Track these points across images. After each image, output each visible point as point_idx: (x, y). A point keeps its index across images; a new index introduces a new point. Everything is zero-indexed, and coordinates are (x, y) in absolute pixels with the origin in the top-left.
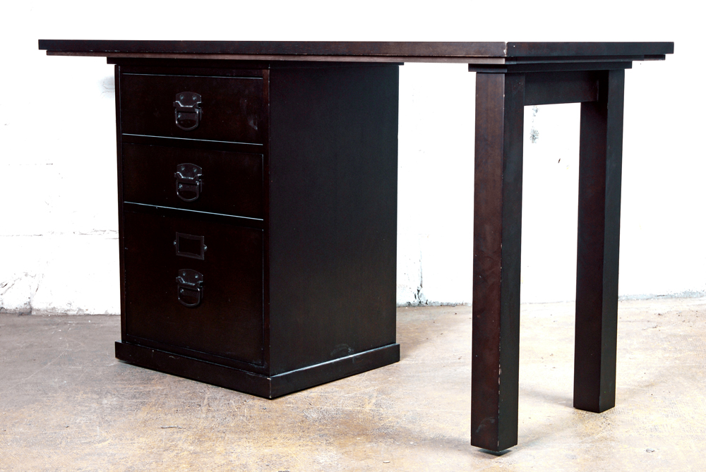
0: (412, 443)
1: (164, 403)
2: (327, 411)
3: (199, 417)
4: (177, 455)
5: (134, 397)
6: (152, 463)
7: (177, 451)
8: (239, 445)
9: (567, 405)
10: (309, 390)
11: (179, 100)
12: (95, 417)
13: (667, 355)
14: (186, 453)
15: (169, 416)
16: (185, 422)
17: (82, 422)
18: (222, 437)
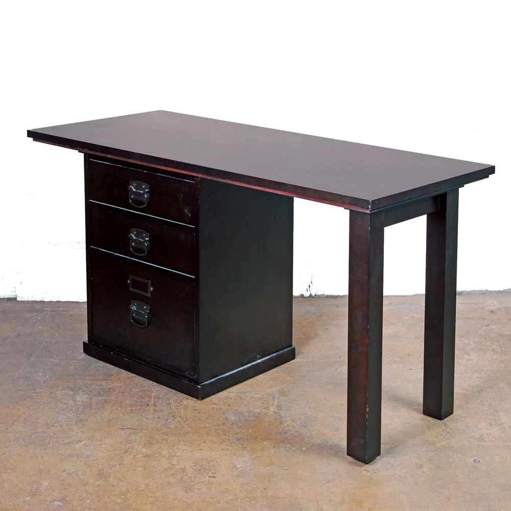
0: (304, 449)
1: (122, 402)
2: (242, 413)
3: (148, 417)
4: (134, 458)
5: (99, 395)
6: (116, 466)
7: (133, 454)
8: (178, 449)
9: (418, 411)
10: (228, 390)
11: (132, 185)
12: (72, 415)
13: (495, 357)
14: (140, 455)
15: (126, 417)
16: (138, 423)
17: (63, 420)
18: (165, 440)
